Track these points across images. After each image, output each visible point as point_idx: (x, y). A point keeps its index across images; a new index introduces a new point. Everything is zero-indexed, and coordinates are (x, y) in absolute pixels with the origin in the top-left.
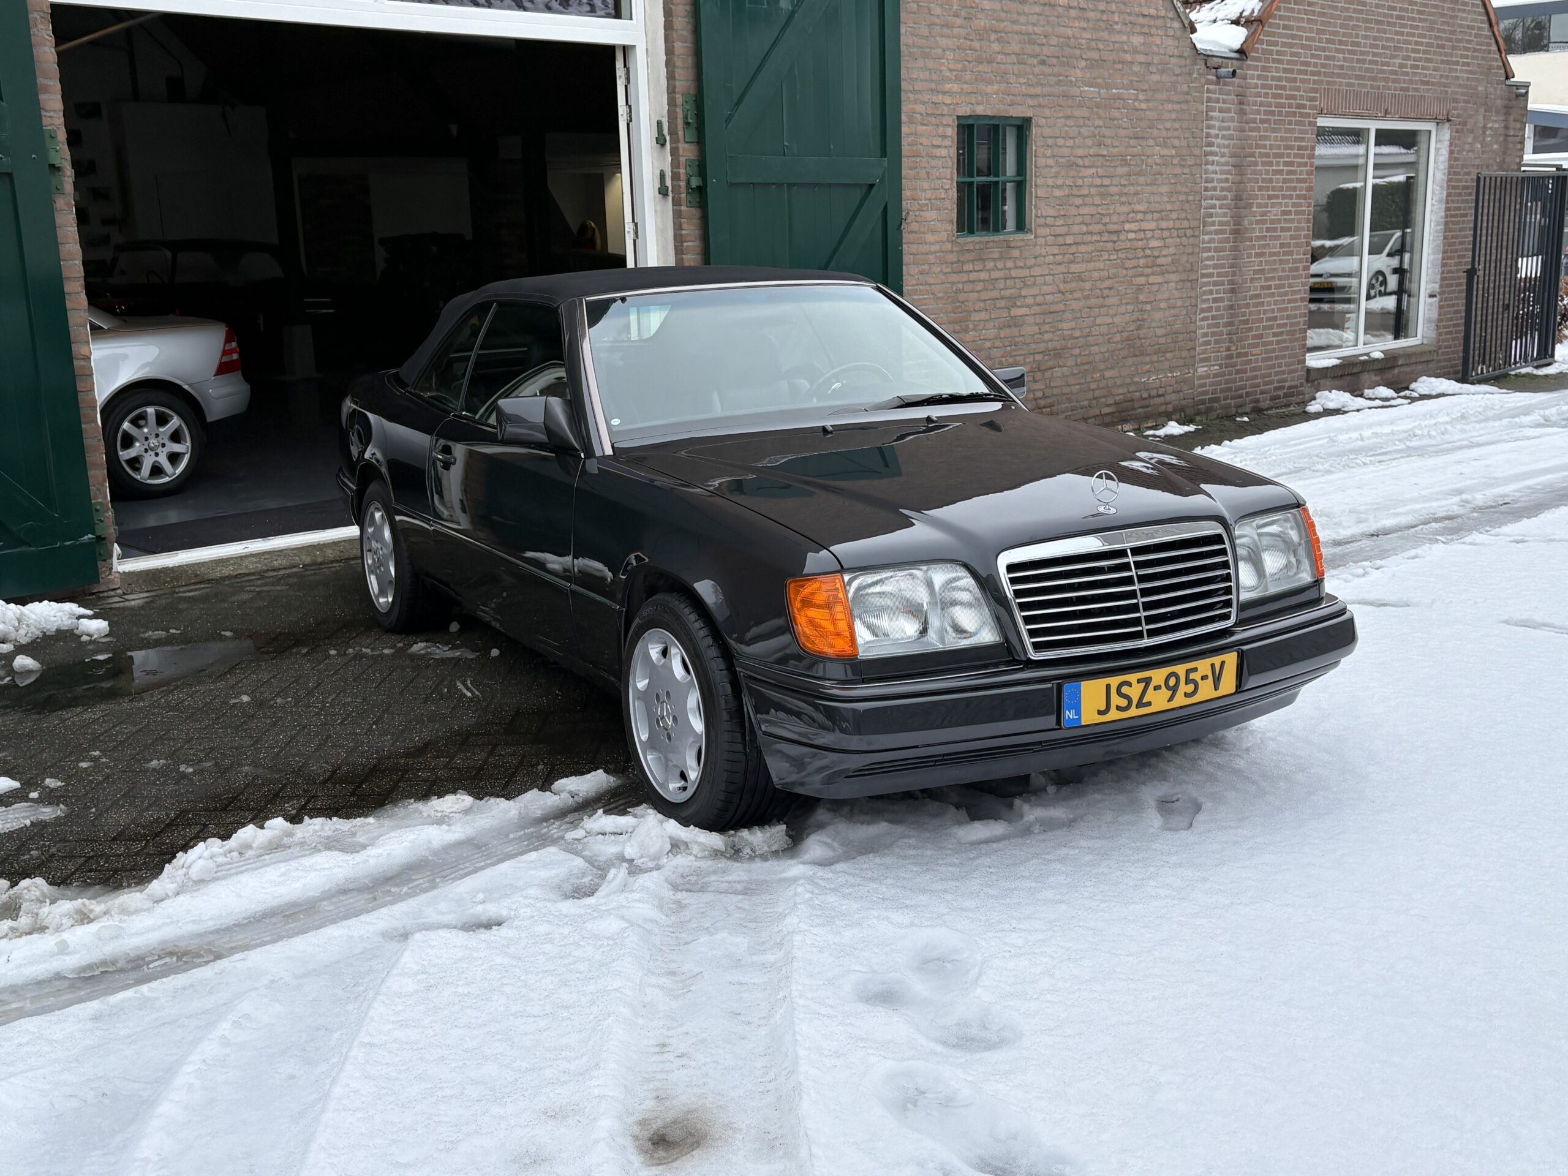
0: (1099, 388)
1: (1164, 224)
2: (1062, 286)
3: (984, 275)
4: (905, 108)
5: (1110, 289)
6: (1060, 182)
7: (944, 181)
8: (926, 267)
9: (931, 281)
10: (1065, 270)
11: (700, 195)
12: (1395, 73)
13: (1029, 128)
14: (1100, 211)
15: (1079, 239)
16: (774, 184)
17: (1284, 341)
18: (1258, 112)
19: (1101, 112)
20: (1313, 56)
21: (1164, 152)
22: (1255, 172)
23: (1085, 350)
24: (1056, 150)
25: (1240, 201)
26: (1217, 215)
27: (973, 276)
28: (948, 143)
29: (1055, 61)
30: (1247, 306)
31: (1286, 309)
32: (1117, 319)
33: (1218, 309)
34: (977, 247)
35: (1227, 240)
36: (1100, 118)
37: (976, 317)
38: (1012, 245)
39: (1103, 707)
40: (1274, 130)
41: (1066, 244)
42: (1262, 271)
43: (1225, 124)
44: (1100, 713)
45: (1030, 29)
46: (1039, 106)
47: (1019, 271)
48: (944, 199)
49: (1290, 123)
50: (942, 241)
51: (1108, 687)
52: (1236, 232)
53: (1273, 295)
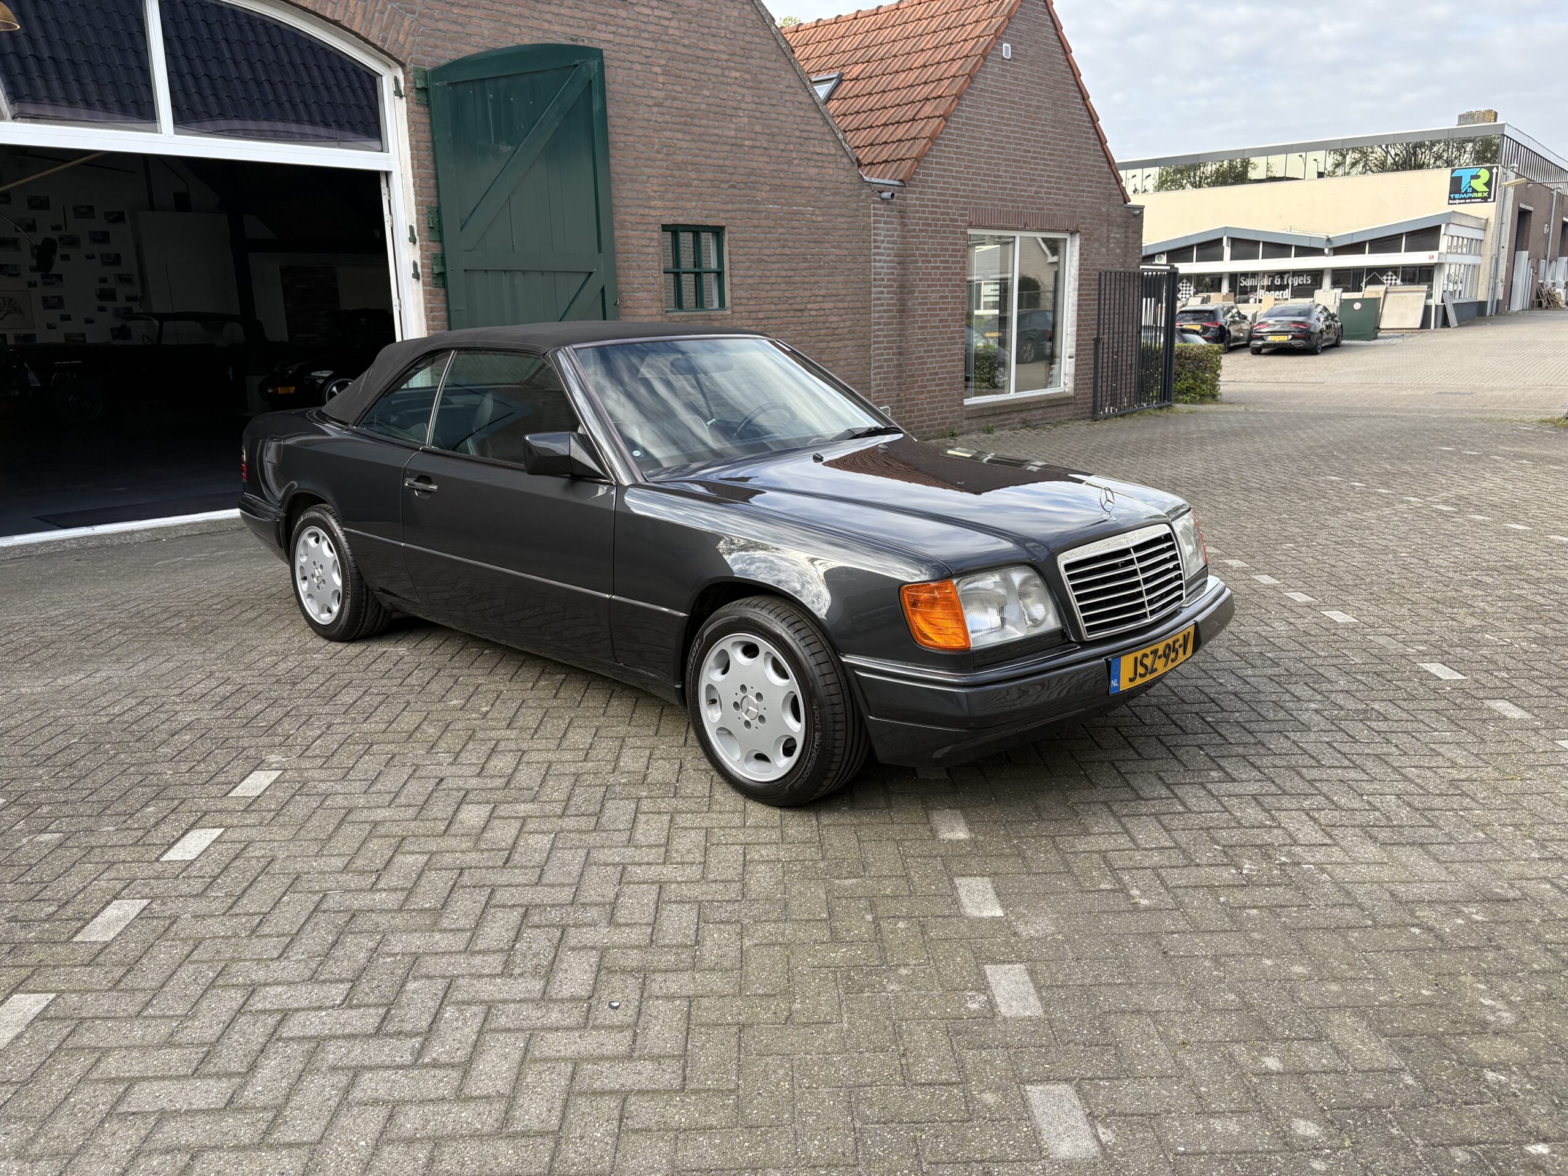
1: (841, 305)
4: (617, 218)
6: (751, 273)
7: (653, 271)
11: (442, 279)
12: (1033, 197)
13: (723, 235)
14: (786, 295)
15: (768, 314)
16: (504, 271)
17: (945, 390)
18: (917, 224)
19: (784, 223)
20: (962, 184)
21: (839, 252)
22: (916, 268)
24: (748, 250)
25: (904, 289)
26: (885, 299)
28: (654, 243)
29: (743, 186)
30: (913, 364)
31: (946, 367)
33: (888, 366)
34: (684, 319)
35: (894, 317)
36: (783, 227)
38: (713, 317)
40: (931, 237)
41: (759, 318)
42: (925, 340)
43: (890, 233)
45: (721, 162)
46: (731, 218)
48: (653, 284)
49: (945, 232)
50: (652, 315)
52: (902, 311)
53: (934, 357)
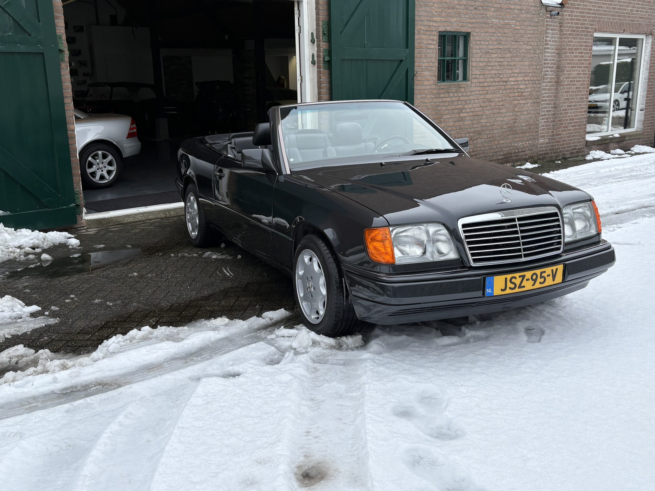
0: (497, 148)
1: (526, 78)
2: (482, 104)
3: (448, 99)
4: (417, 28)
5: (503, 105)
6: (482, 60)
7: (433, 59)
8: (424, 95)
9: (426, 101)
10: (483, 97)
11: (329, 64)
12: (629, 13)
13: (469, 37)
14: (499, 73)
15: (489, 84)
16: (360, 60)
17: (577, 129)
18: (568, 30)
19: (500, 30)
20: (593, 6)
21: (527, 47)
22: (566, 57)
23: (491, 132)
24: (481, 46)
25: (559, 69)
26: (549, 75)
27: (444, 99)
28: (434, 42)
29: (481, 8)
30: (561, 114)
31: (578, 115)
32: (505, 119)
33: (548, 115)
34: (446, 87)
35: (553, 86)
36: (500, 33)
37: (445, 117)
38: (461, 86)
39: (503, 288)
40: (575, 38)
41: (484, 86)
42: (568, 99)
43: (554, 36)
44: (502, 290)
46: (474, 27)
47: (464, 97)
48: (432, 66)
49: (582, 35)
50: (431, 85)
51: (506, 279)
52: (557, 82)
53: (572, 109)
